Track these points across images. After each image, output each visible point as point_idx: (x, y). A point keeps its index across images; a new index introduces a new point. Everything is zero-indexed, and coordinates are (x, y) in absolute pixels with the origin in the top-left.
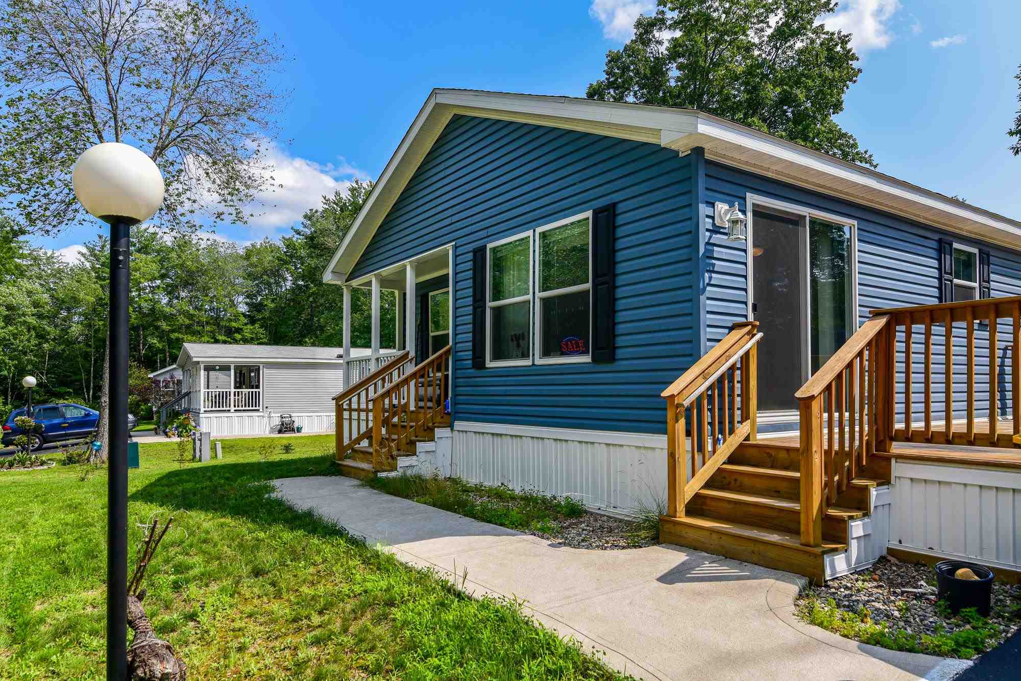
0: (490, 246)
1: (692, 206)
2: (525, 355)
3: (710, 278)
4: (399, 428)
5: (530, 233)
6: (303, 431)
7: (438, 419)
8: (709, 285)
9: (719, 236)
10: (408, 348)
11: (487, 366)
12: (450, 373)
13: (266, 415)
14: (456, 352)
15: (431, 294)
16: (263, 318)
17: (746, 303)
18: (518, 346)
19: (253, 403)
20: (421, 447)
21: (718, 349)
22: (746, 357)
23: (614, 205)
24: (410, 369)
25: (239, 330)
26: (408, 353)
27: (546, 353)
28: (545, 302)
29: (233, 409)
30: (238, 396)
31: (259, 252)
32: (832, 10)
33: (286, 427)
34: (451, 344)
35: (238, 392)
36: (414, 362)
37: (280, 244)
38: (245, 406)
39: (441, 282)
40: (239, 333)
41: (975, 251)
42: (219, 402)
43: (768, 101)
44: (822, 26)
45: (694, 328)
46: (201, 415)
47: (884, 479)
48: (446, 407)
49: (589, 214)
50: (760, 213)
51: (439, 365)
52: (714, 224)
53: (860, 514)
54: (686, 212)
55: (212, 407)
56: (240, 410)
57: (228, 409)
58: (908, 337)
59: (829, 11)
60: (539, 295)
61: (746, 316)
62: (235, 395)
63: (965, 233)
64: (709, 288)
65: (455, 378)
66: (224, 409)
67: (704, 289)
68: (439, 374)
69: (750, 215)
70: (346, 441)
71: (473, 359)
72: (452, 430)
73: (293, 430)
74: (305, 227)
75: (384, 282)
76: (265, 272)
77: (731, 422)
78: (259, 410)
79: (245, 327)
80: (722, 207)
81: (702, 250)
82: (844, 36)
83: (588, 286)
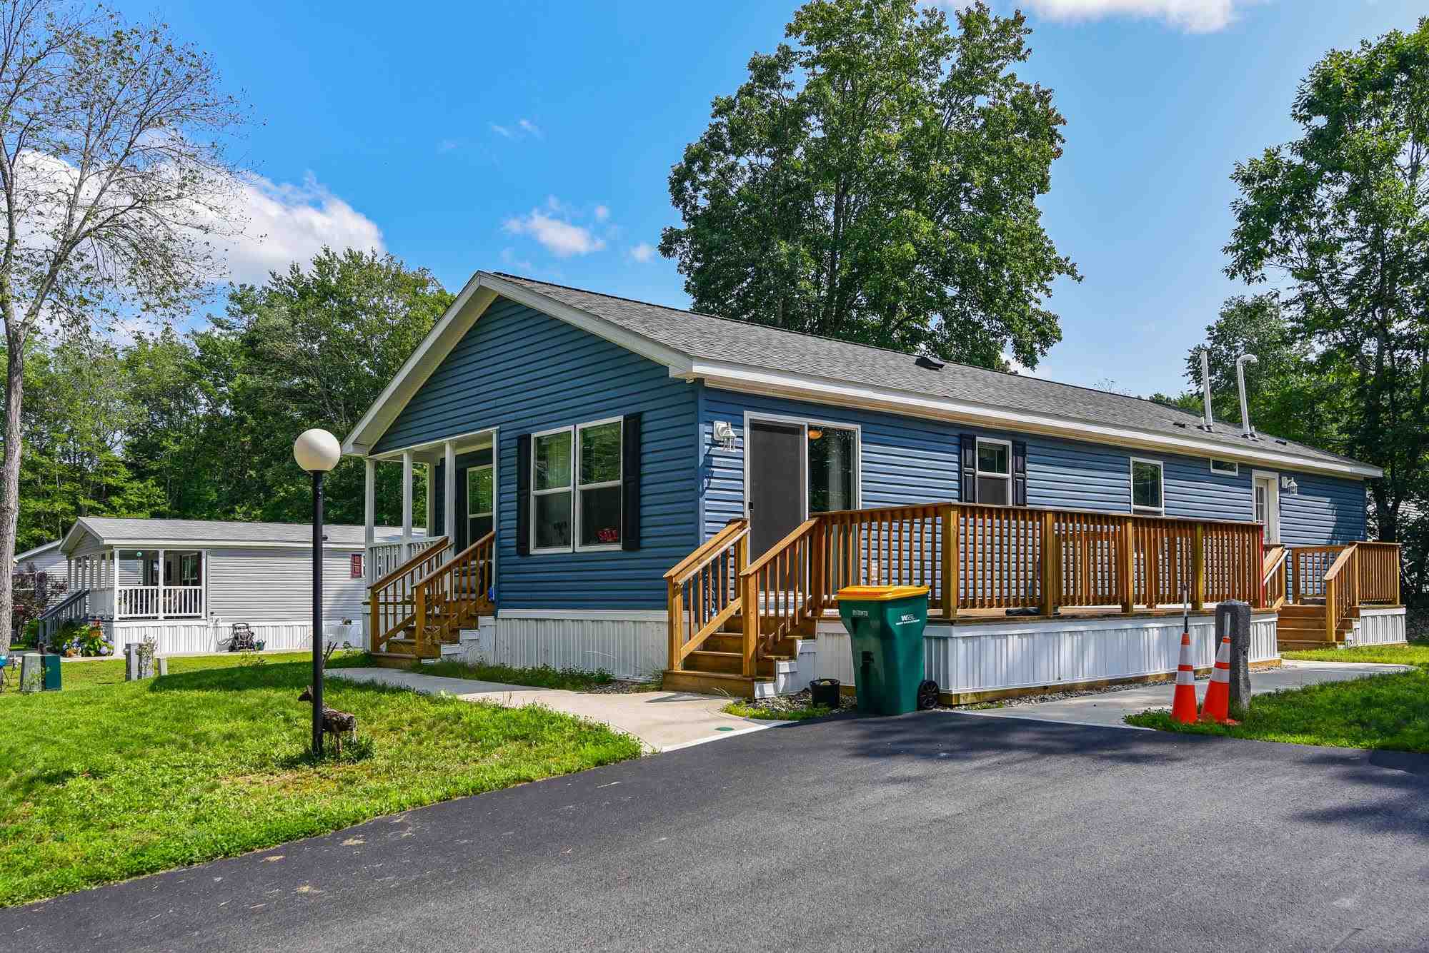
0: (534, 435)
1: (694, 424)
2: (567, 543)
3: (709, 483)
4: (442, 618)
5: (571, 428)
6: (266, 647)
7: (481, 608)
8: (707, 488)
9: (718, 448)
10: (447, 534)
11: (531, 553)
12: (494, 561)
13: (211, 625)
14: (500, 539)
15: (469, 470)
16: (160, 470)
17: (743, 502)
18: (561, 534)
19: (189, 608)
20: (465, 635)
21: (715, 539)
22: (737, 545)
23: (640, 415)
24: (449, 557)
25: (117, 491)
26: (447, 539)
27: (585, 541)
28: (585, 493)
29: (161, 615)
30: (170, 596)
31: (151, 358)
32: (1024, 57)
33: (240, 642)
34: (494, 530)
35: (170, 590)
36: (453, 549)
37: (191, 344)
38: (180, 611)
39: (484, 457)
40: (118, 495)
41: (1008, 443)
42: (140, 605)
43: (930, 186)
44: (1013, 76)
45: (696, 522)
46: (115, 625)
47: (809, 634)
48: (489, 596)
49: (620, 418)
50: (755, 426)
51: (483, 552)
52: (712, 439)
53: (787, 657)
54: (688, 430)
55: (131, 612)
56: (172, 617)
57: (155, 615)
58: (922, 527)
59: (1019, 59)
60: (580, 487)
61: (743, 513)
62: (165, 596)
63: (994, 427)
64: (707, 491)
65: (498, 565)
66: (149, 614)
67: (703, 492)
68: (482, 562)
69: (747, 430)
70: (382, 633)
71: (518, 546)
72: (496, 618)
73: (251, 646)
74: (232, 314)
75: (417, 457)
76: (164, 392)
77: (725, 599)
78: (200, 617)
79: (129, 485)
80: (720, 425)
81: (701, 460)
82: (1043, 92)
83: (619, 482)
